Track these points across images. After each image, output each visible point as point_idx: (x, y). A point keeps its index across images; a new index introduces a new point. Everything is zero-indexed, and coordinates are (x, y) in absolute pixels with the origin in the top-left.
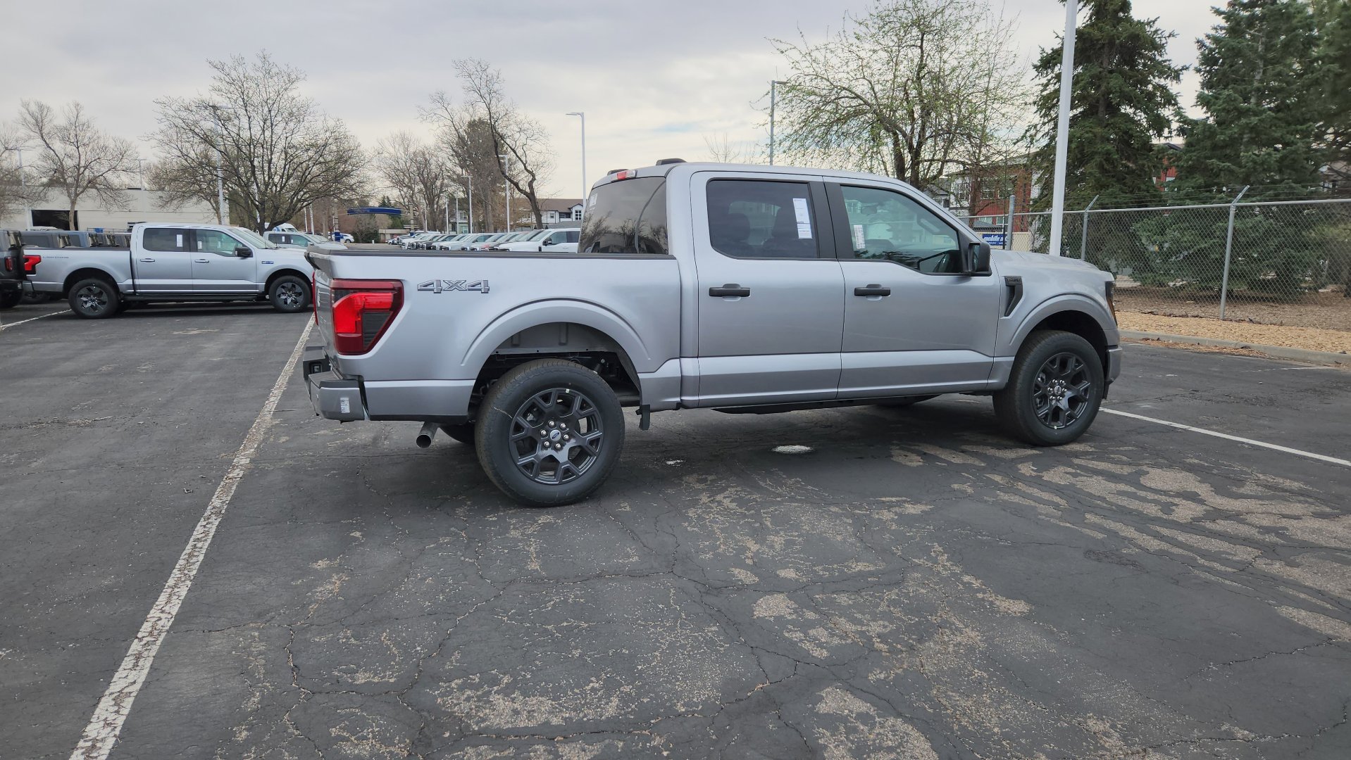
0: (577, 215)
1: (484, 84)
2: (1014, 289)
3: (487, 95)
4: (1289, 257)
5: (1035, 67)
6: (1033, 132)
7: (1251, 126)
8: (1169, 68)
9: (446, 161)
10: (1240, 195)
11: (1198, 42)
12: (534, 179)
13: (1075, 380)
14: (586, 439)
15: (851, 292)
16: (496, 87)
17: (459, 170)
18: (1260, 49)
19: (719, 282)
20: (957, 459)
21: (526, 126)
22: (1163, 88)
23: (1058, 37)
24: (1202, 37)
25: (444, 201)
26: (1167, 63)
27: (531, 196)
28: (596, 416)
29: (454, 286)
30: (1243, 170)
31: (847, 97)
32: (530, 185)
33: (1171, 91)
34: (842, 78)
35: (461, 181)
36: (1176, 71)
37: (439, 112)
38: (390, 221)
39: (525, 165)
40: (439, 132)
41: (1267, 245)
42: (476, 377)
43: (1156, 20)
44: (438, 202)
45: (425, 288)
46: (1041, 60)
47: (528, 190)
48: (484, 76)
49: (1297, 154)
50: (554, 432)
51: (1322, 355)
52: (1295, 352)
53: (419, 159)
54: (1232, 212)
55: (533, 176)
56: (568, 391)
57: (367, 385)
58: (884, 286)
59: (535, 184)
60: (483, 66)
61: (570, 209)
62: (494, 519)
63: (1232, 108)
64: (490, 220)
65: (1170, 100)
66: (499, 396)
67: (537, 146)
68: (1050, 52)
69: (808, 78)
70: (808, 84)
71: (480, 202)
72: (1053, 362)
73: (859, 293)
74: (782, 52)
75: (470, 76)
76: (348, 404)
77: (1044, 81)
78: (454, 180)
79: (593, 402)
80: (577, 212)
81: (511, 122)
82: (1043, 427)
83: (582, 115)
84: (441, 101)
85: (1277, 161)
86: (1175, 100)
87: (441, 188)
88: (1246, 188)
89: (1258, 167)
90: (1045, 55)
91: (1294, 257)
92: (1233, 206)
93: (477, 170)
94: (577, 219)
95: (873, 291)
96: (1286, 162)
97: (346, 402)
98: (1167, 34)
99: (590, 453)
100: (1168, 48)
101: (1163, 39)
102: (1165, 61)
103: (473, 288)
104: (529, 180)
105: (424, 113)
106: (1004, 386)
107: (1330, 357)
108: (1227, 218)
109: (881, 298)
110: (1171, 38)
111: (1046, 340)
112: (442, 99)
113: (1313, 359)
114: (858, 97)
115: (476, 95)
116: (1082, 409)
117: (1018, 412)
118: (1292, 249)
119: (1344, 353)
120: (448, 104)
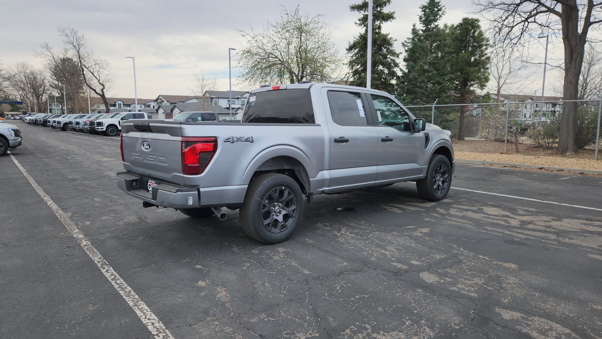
0: (119, 106)
1: (75, 40)
2: (427, 138)
3: (77, 46)
4: (445, 125)
5: (347, 49)
6: (348, 75)
7: (429, 76)
8: (395, 53)
9: (48, 78)
10: (435, 102)
11: (402, 43)
12: (104, 88)
13: (443, 174)
14: (290, 210)
15: (380, 140)
16: (82, 42)
17: (56, 82)
18: (429, 48)
19: (337, 136)
20: (412, 209)
21: (99, 62)
22: (393, 61)
23: (355, 38)
24: (404, 42)
25: (44, 98)
26: (394, 51)
27: (103, 96)
28: (294, 199)
29: (239, 139)
30: (427, 93)
31: (272, 57)
32: (102, 90)
33: (396, 62)
34: (269, 48)
35: (56, 87)
36: (398, 54)
37: (46, 53)
38: (11, 108)
39: (99, 81)
40: (46, 63)
41: (437, 121)
42: (248, 183)
43: (389, 34)
44: (42, 98)
45: (227, 140)
46: (349, 46)
47: (101, 93)
48: (75, 37)
49: (445, 87)
50: (277, 208)
51: (478, 161)
52: (467, 161)
53: (31, 76)
54: (433, 108)
55: (104, 86)
56: (283, 187)
57: (201, 190)
58: (391, 137)
59: (104, 90)
60: (75, 31)
61: (115, 103)
62: (256, 252)
63: (422, 69)
64: (77, 108)
65: (396, 65)
66: (257, 192)
67: (105, 72)
68: (352, 44)
69: (254, 48)
70: (254, 50)
71: (70, 99)
72: (438, 167)
73: (383, 140)
74: (243, 36)
75: (67, 36)
76: (192, 200)
77: (351, 55)
78: (53, 87)
79: (293, 192)
80: (119, 104)
81: (91, 60)
82: (436, 193)
83: (133, 58)
84: (46, 47)
85: (439, 90)
86: (398, 65)
87: (43, 91)
88: (437, 100)
89: (433, 91)
90: (350, 45)
91: (446, 125)
92: (433, 106)
93: (68, 82)
94: (119, 107)
95: (386, 140)
96: (442, 90)
97: (191, 199)
98: (394, 40)
99: (291, 216)
100: (393, 44)
101: (393, 41)
102: (393, 50)
103: (247, 140)
104: (102, 88)
105: (37, 53)
106: (424, 178)
107: (481, 162)
108: (432, 110)
109: (389, 142)
110: (395, 41)
111: (436, 158)
112: (47, 46)
113: (475, 163)
114: (276, 57)
115: (71, 46)
116: (446, 184)
117: (429, 187)
118: (446, 122)
119: (485, 160)
120: (51, 49)
